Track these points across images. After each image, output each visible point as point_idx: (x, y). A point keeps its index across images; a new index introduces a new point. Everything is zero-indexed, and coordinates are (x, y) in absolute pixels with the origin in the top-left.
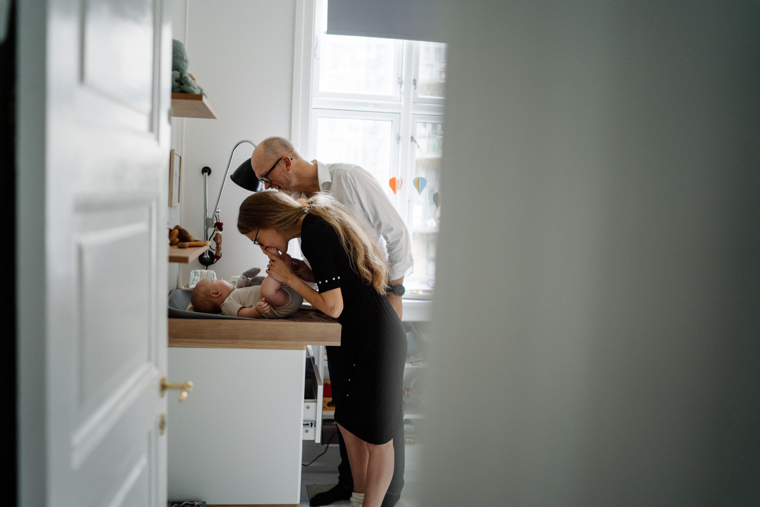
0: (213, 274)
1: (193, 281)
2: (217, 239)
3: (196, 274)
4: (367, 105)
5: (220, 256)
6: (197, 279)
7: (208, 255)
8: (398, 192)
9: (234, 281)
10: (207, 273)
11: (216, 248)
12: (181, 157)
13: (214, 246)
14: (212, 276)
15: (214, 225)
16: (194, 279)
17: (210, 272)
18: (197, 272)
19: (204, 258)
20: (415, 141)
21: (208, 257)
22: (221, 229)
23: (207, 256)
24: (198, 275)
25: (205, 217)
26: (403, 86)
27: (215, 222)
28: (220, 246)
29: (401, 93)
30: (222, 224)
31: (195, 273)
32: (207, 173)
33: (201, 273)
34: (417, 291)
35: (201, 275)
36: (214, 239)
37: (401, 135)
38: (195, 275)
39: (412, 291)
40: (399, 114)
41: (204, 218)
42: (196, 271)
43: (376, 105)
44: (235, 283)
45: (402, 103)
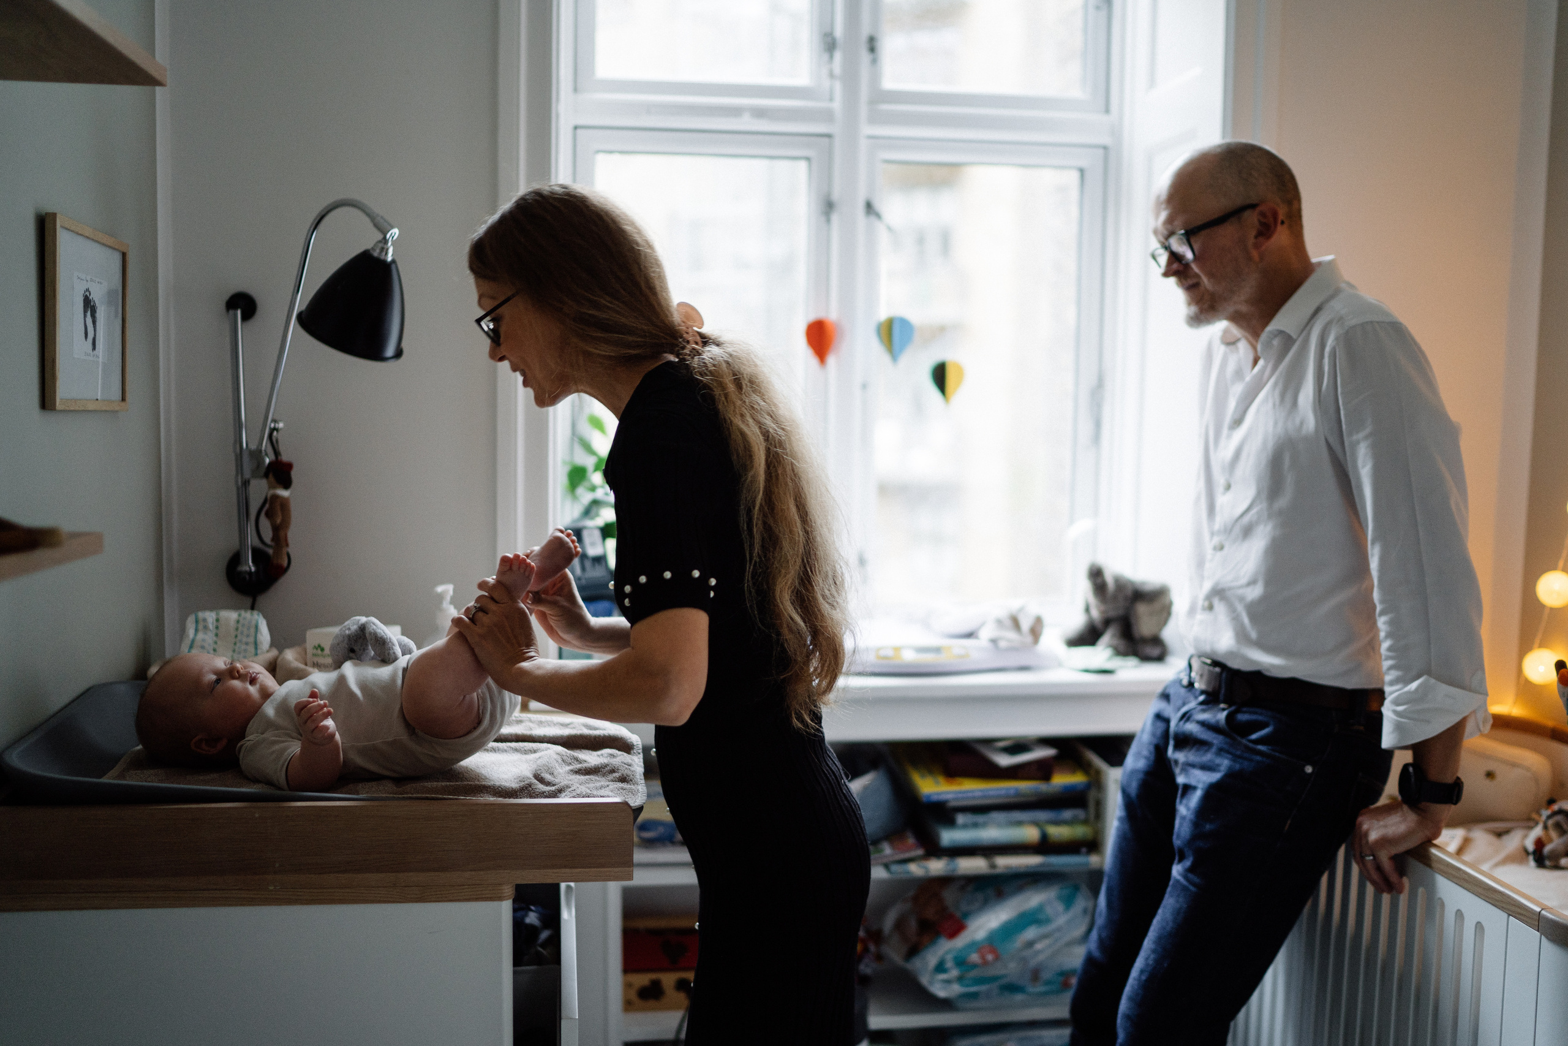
0: (254, 622)
1: (191, 647)
2: (275, 510)
3: (201, 627)
4: (735, 112)
5: (285, 563)
6: (203, 640)
7: (253, 562)
8: (831, 360)
9: (319, 646)
10: (238, 622)
11: (273, 540)
12: (124, 255)
13: (267, 534)
14: (252, 630)
15: (263, 471)
16: (193, 641)
17: (245, 619)
18: (205, 620)
19: (241, 573)
20: (878, 216)
21: (253, 569)
22: (287, 483)
23: (249, 566)
24: (206, 628)
25: (238, 446)
26: (838, 56)
27: (267, 461)
28: (282, 534)
29: (831, 75)
30: (289, 466)
31: (197, 622)
32: (239, 312)
33: (217, 620)
34: (897, 649)
35: (217, 628)
36: (267, 515)
37: (836, 196)
38: (197, 630)
39: (878, 649)
40: (826, 140)
41: (235, 451)
42: (201, 615)
43: (760, 113)
44: (322, 650)
45: (837, 105)
